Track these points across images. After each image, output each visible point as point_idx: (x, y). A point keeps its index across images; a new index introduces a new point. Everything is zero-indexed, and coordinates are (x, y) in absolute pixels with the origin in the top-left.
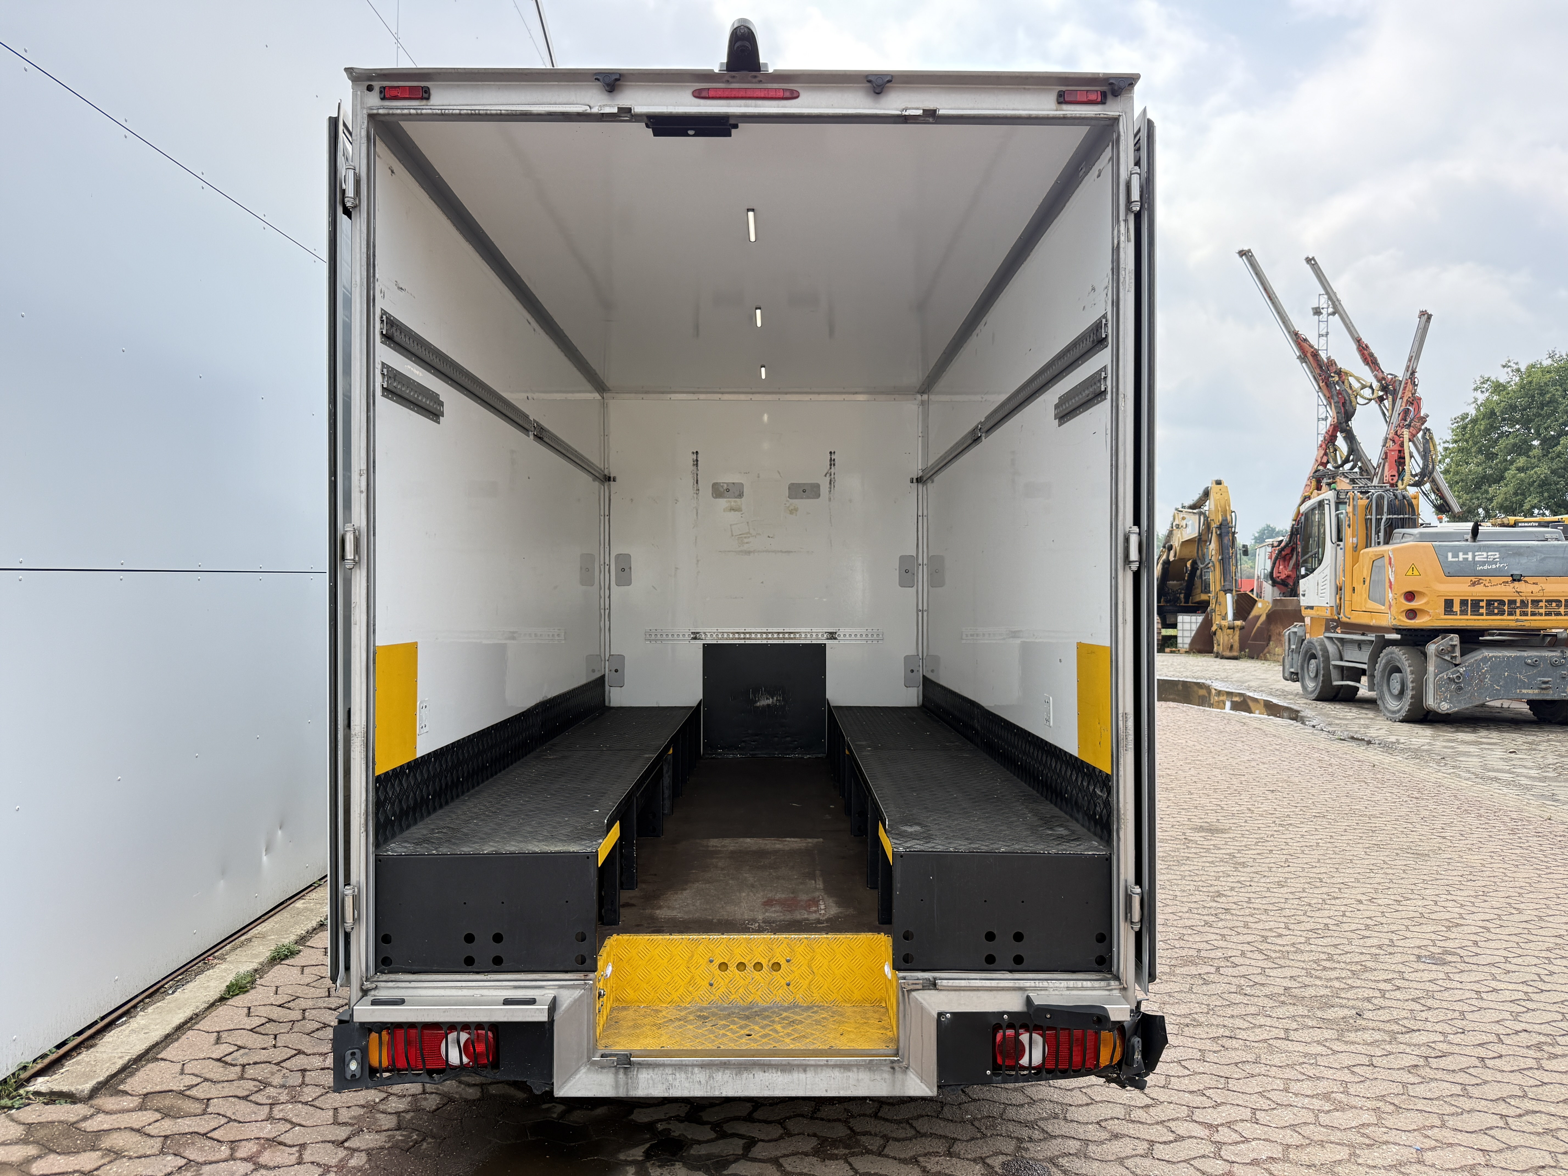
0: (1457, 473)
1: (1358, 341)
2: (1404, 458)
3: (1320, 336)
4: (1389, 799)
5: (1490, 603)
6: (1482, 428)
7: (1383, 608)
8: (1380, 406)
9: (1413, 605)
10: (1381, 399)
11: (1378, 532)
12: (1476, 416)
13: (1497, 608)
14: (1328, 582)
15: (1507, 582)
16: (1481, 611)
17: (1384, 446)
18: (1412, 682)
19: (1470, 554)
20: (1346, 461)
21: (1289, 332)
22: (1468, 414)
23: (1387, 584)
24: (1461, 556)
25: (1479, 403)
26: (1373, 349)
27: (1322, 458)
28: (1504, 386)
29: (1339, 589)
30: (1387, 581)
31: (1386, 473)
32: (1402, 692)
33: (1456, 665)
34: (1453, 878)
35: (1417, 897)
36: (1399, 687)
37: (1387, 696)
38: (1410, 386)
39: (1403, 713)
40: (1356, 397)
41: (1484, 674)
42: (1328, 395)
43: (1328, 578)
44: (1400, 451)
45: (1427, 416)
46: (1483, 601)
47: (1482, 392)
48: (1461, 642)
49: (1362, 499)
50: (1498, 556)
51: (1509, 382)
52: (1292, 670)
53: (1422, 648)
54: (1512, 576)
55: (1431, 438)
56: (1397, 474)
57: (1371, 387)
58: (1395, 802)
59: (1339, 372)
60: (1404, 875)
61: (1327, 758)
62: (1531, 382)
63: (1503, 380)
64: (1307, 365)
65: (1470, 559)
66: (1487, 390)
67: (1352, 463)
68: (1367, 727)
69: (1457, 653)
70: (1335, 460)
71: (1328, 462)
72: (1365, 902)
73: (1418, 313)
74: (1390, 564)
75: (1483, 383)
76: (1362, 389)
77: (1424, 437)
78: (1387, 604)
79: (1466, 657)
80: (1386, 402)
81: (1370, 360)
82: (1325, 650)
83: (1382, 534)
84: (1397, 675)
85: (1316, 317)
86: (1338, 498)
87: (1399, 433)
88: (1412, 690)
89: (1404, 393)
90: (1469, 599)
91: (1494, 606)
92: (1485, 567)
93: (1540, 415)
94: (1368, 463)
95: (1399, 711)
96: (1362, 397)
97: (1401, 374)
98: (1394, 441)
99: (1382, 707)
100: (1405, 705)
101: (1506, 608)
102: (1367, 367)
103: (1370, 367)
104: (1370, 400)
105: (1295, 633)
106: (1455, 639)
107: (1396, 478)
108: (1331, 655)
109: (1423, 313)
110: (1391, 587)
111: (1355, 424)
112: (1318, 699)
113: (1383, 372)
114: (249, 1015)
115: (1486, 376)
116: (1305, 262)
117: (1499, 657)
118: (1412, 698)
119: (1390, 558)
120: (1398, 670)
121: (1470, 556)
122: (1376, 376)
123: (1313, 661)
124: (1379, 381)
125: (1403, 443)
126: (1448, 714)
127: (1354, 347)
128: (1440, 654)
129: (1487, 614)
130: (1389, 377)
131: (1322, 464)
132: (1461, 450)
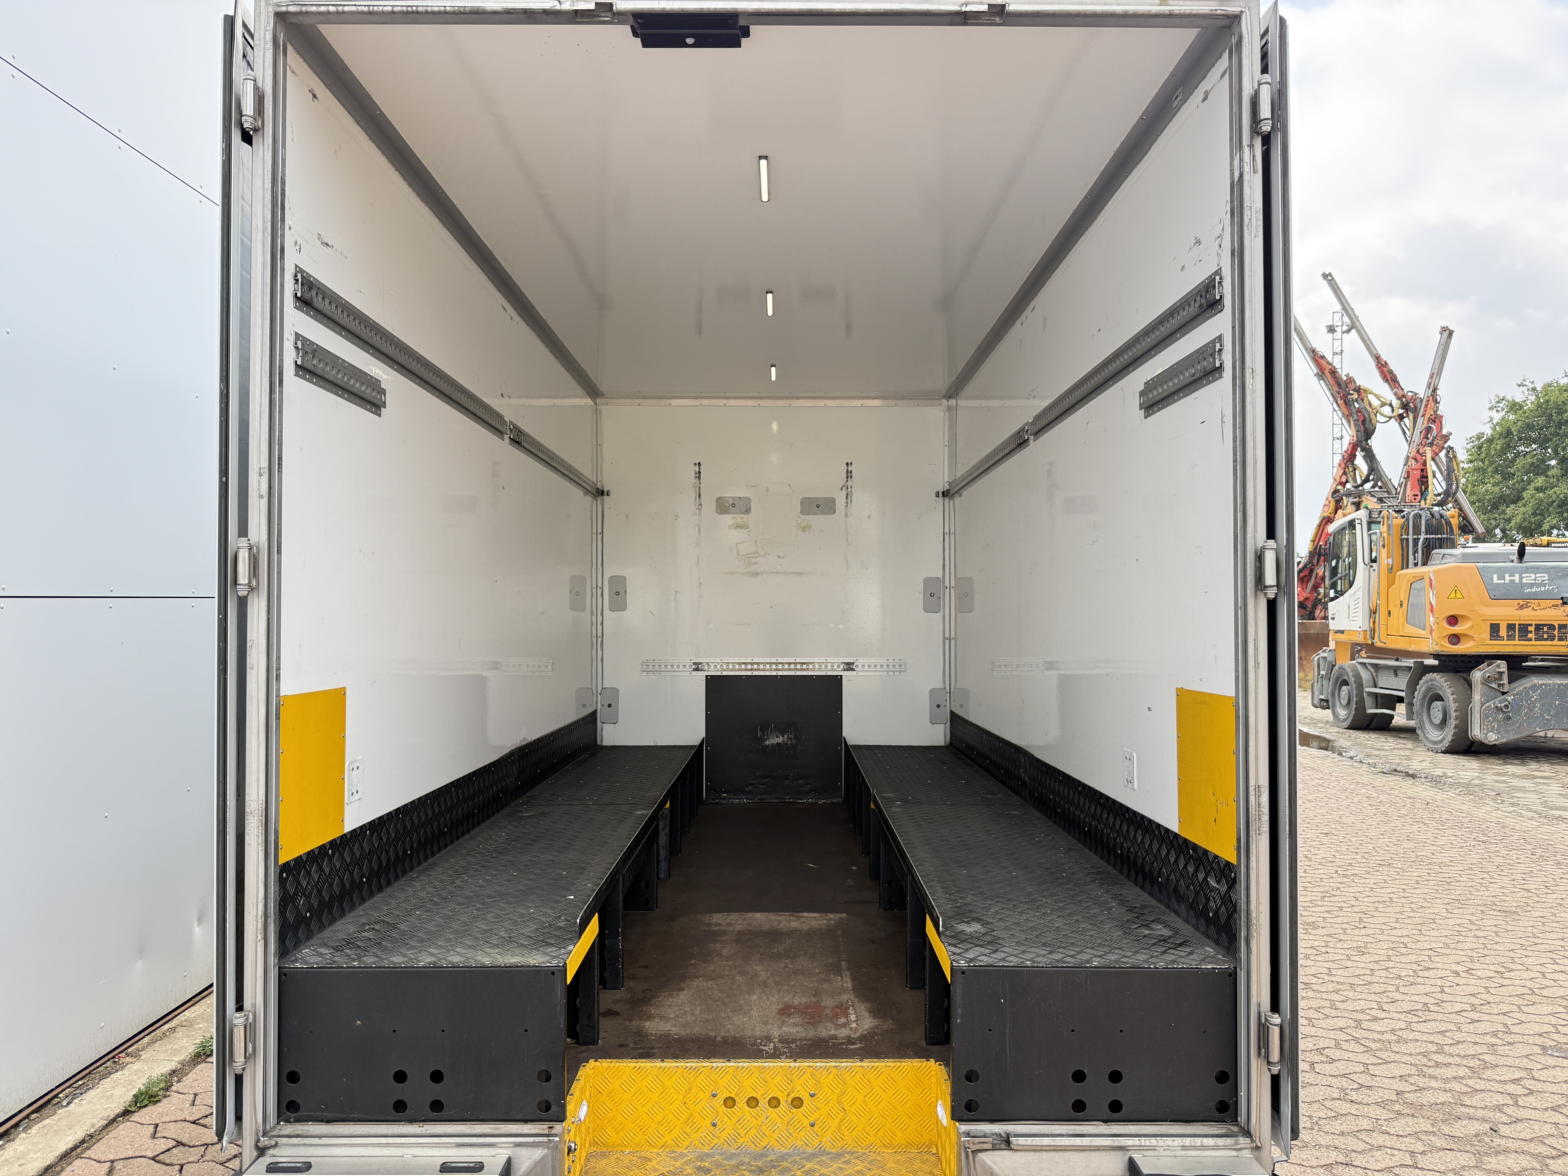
0: (1473, 493)
1: (1377, 358)
2: (1427, 477)
3: (1335, 354)
4: (1455, 843)
5: (1538, 627)
6: (1499, 447)
7: (1424, 632)
8: (1400, 423)
9: (1456, 629)
10: (1401, 417)
11: (1415, 552)
12: (1492, 435)
13: (1546, 633)
14: (1360, 605)
15: (1557, 606)
16: (1530, 636)
17: (1405, 465)
18: (1456, 711)
19: (1517, 576)
20: (1367, 480)
21: (1306, 349)
22: (1483, 434)
23: (1428, 608)
24: (1508, 578)
25: (1495, 422)
26: (1392, 366)
27: (1341, 477)
28: (1520, 405)
29: (1373, 612)
30: (1428, 605)
31: (1408, 492)
32: (1444, 721)
33: (1504, 693)
34: (1554, 942)
35: (1520, 967)
36: (1440, 716)
37: (1427, 725)
38: (1431, 403)
39: (1446, 744)
40: (1376, 415)
41: (1533, 703)
42: (1346, 413)
43: (1360, 600)
44: (1422, 470)
45: (1451, 434)
46: (1531, 625)
47: (1498, 411)
48: (1509, 669)
49: (1396, 518)
50: (1546, 578)
51: (1525, 401)
52: (1322, 697)
53: (1465, 675)
54: (1562, 598)
55: (1455, 457)
56: (1419, 494)
57: (1391, 405)
58: (1462, 847)
59: (1358, 390)
60: (1497, 939)
61: (1375, 795)
62: (1548, 401)
63: (1519, 399)
64: (1325, 382)
65: (1517, 581)
66: (1503, 410)
67: (1372, 483)
68: (1409, 758)
69: (1505, 680)
70: (1355, 480)
71: (1347, 481)
72: (1463, 974)
73: (1439, 329)
74: (1431, 586)
75: (1498, 402)
76: (1382, 407)
77: (1447, 455)
78: (1428, 629)
79: (1514, 685)
80: (1406, 420)
81: (1390, 378)
82: (1358, 677)
83: (1420, 555)
84: (1438, 703)
85: (1331, 335)
86: (1370, 517)
87: (1421, 452)
88: (1456, 719)
89: (1425, 411)
90: (1517, 623)
91: (1543, 630)
92: (1534, 590)
93: (1558, 434)
94: (1388, 482)
95: (1441, 741)
96: (1382, 415)
97: (1421, 391)
98: (1416, 460)
99: (1421, 737)
100: (1448, 735)
101: (1556, 633)
102: (1386, 384)
103: (1389, 384)
104: (1390, 418)
105: (1325, 658)
106: (1503, 666)
107: (1419, 498)
108: (1364, 682)
109: (1444, 329)
110: (1432, 611)
111: (1374, 443)
112: (1351, 727)
113: (1402, 389)
114: (154, 1136)
115: (1501, 396)
116: (1321, 278)
117: (1549, 685)
118: (1455, 728)
119: (1431, 580)
120: (1440, 698)
121: (1517, 578)
122: (1396, 394)
123: (1344, 688)
124: (1399, 398)
125: (1425, 461)
126: (1495, 745)
127: (1372, 364)
128: (1486, 681)
129: (1536, 640)
130: (1410, 394)
131: (1341, 483)
132: (1477, 470)
